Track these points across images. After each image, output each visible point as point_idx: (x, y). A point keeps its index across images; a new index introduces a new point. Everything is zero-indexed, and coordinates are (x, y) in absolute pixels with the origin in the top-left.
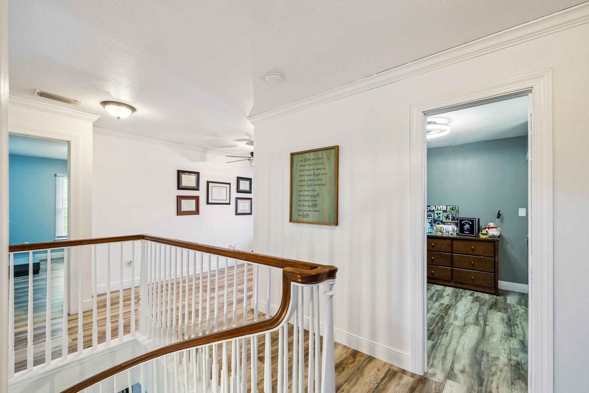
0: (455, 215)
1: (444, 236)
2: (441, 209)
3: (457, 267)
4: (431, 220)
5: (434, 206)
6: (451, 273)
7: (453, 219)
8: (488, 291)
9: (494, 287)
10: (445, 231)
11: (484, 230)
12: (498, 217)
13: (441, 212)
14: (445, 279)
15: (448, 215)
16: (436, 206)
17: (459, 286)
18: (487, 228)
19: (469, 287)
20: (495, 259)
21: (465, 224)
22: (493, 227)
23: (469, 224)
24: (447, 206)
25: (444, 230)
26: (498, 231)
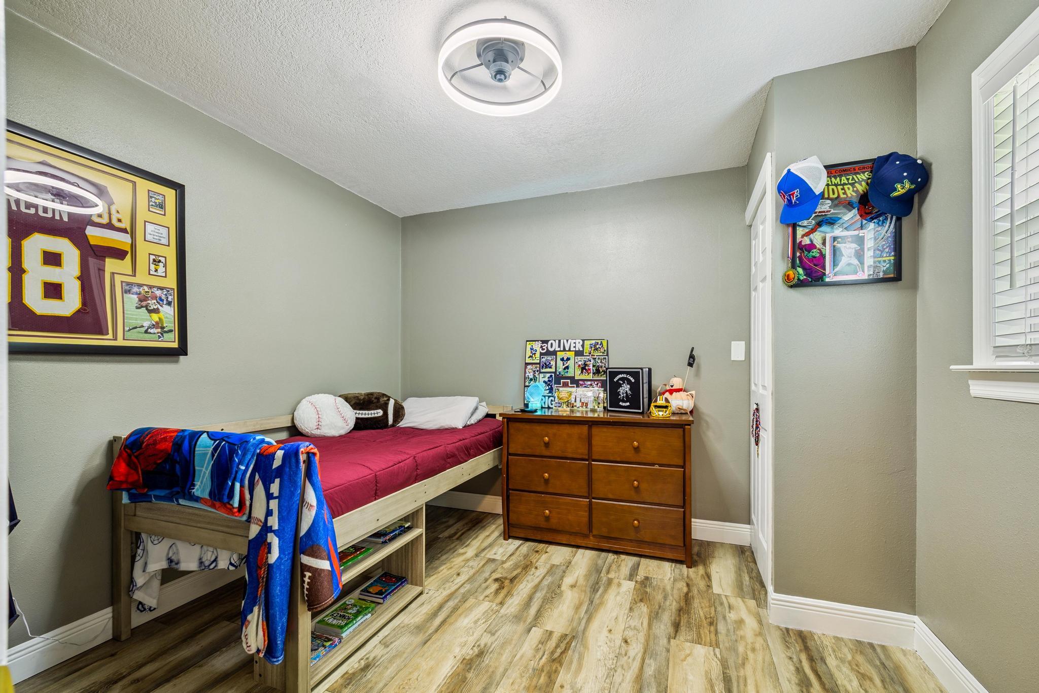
0: (601, 362)
1: (578, 414)
2: (572, 349)
3: (602, 496)
4: (548, 375)
5: (557, 341)
6: (587, 514)
7: (597, 372)
8: (670, 556)
9: (683, 545)
10: (578, 404)
11: (661, 397)
12: (690, 365)
13: (571, 355)
14: (574, 531)
15: (585, 361)
16: (560, 341)
17: (606, 545)
18: (667, 391)
19: (629, 549)
20: (684, 472)
21: (621, 382)
22: (681, 388)
23: (629, 382)
24: (583, 341)
25: (578, 400)
26: (690, 397)
